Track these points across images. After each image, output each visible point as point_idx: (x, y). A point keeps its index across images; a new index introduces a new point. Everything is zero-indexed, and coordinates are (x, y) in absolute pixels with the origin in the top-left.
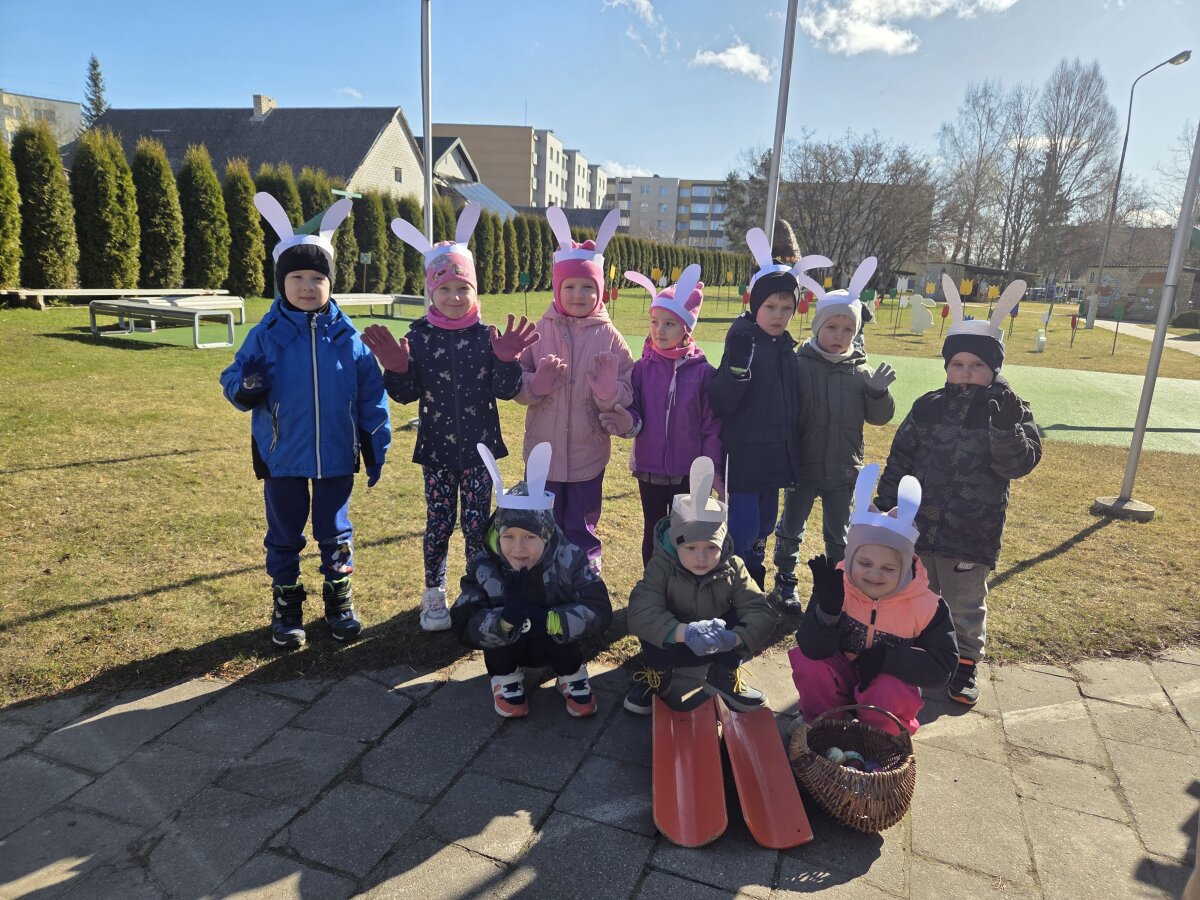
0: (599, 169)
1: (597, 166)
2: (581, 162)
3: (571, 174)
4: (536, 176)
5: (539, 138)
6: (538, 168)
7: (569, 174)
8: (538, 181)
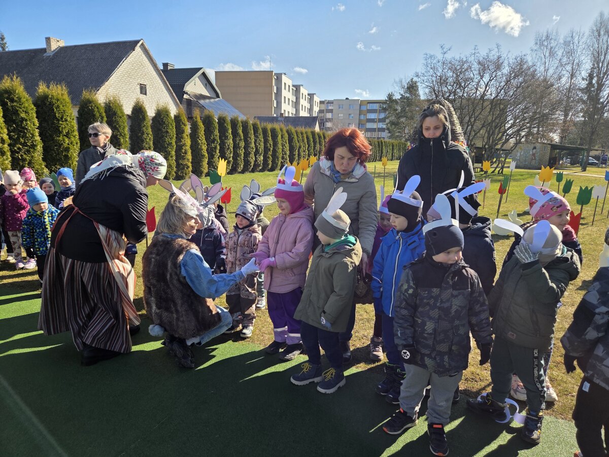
0: (315, 96)
4: (276, 99)
5: (277, 77)
6: (276, 94)
7: (296, 98)
8: (277, 102)
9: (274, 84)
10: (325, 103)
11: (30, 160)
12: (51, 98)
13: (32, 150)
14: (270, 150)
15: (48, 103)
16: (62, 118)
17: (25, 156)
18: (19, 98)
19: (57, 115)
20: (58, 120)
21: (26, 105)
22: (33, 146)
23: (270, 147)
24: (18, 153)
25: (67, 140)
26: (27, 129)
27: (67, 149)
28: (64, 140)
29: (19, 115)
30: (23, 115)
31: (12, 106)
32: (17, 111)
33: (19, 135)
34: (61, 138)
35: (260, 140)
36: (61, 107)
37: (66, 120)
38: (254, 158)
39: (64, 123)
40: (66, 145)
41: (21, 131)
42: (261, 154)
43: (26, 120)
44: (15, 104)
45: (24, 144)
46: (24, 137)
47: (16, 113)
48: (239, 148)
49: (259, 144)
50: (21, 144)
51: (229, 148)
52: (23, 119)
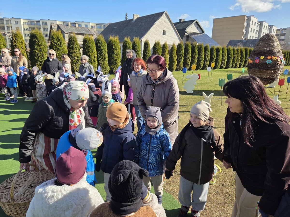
0: (273, 26)
1: (273, 25)
2: (265, 24)
3: (261, 29)
4: (246, 30)
5: (248, 18)
6: (246, 28)
7: (260, 29)
8: (246, 32)
9: (245, 22)
10: (281, 30)
11: (103, 64)
12: (112, 41)
13: (104, 60)
14: (214, 59)
15: (111, 43)
16: (115, 49)
17: (102, 62)
18: (101, 42)
19: (114, 47)
20: (114, 49)
21: (104, 44)
22: (105, 59)
23: (214, 57)
24: (100, 61)
25: (116, 57)
26: (103, 53)
27: (116, 60)
28: (115, 56)
29: (101, 48)
30: (102, 48)
31: (99, 45)
32: (100, 46)
33: (100, 55)
34: (114, 56)
35: (208, 54)
36: (115, 44)
37: (117, 49)
38: (203, 63)
39: (116, 50)
40: (116, 58)
41: (101, 54)
42: (208, 61)
43: (103, 50)
44: (100, 44)
45: (102, 58)
46: (102, 55)
47: (100, 47)
48: (195, 58)
49: (207, 56)
50: (101, 58)
51: (189, 58)
52: (102, 49)
